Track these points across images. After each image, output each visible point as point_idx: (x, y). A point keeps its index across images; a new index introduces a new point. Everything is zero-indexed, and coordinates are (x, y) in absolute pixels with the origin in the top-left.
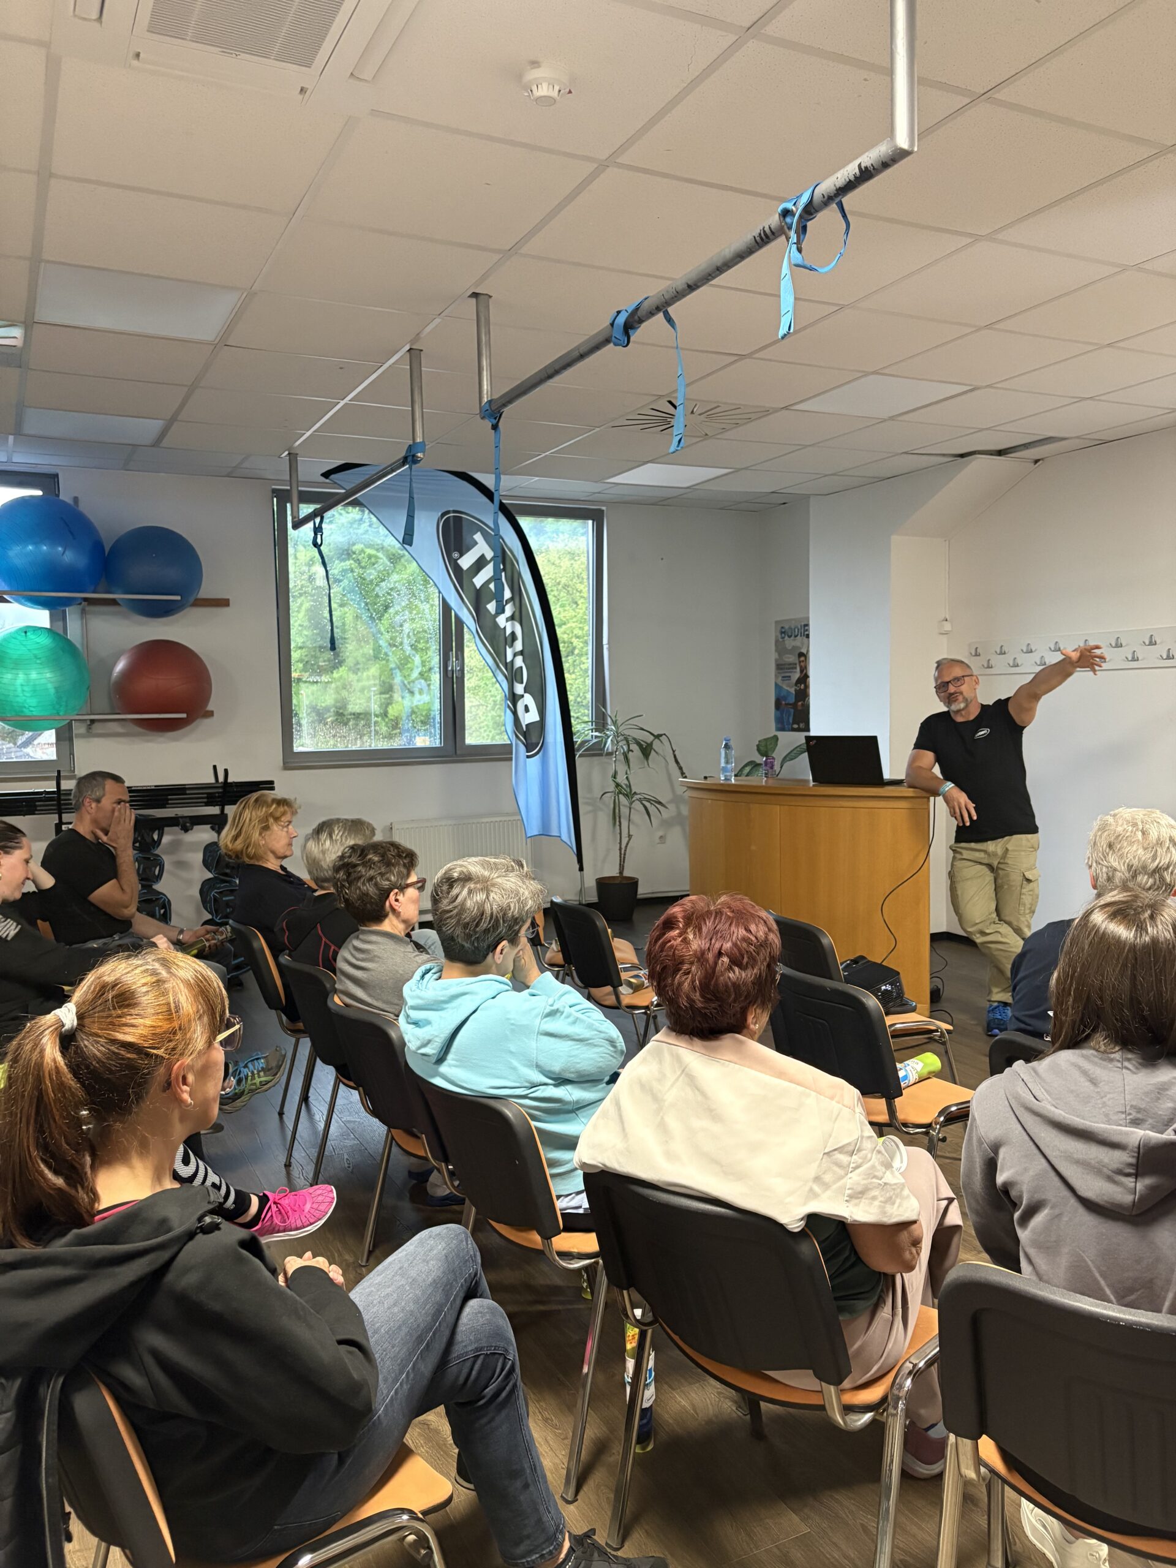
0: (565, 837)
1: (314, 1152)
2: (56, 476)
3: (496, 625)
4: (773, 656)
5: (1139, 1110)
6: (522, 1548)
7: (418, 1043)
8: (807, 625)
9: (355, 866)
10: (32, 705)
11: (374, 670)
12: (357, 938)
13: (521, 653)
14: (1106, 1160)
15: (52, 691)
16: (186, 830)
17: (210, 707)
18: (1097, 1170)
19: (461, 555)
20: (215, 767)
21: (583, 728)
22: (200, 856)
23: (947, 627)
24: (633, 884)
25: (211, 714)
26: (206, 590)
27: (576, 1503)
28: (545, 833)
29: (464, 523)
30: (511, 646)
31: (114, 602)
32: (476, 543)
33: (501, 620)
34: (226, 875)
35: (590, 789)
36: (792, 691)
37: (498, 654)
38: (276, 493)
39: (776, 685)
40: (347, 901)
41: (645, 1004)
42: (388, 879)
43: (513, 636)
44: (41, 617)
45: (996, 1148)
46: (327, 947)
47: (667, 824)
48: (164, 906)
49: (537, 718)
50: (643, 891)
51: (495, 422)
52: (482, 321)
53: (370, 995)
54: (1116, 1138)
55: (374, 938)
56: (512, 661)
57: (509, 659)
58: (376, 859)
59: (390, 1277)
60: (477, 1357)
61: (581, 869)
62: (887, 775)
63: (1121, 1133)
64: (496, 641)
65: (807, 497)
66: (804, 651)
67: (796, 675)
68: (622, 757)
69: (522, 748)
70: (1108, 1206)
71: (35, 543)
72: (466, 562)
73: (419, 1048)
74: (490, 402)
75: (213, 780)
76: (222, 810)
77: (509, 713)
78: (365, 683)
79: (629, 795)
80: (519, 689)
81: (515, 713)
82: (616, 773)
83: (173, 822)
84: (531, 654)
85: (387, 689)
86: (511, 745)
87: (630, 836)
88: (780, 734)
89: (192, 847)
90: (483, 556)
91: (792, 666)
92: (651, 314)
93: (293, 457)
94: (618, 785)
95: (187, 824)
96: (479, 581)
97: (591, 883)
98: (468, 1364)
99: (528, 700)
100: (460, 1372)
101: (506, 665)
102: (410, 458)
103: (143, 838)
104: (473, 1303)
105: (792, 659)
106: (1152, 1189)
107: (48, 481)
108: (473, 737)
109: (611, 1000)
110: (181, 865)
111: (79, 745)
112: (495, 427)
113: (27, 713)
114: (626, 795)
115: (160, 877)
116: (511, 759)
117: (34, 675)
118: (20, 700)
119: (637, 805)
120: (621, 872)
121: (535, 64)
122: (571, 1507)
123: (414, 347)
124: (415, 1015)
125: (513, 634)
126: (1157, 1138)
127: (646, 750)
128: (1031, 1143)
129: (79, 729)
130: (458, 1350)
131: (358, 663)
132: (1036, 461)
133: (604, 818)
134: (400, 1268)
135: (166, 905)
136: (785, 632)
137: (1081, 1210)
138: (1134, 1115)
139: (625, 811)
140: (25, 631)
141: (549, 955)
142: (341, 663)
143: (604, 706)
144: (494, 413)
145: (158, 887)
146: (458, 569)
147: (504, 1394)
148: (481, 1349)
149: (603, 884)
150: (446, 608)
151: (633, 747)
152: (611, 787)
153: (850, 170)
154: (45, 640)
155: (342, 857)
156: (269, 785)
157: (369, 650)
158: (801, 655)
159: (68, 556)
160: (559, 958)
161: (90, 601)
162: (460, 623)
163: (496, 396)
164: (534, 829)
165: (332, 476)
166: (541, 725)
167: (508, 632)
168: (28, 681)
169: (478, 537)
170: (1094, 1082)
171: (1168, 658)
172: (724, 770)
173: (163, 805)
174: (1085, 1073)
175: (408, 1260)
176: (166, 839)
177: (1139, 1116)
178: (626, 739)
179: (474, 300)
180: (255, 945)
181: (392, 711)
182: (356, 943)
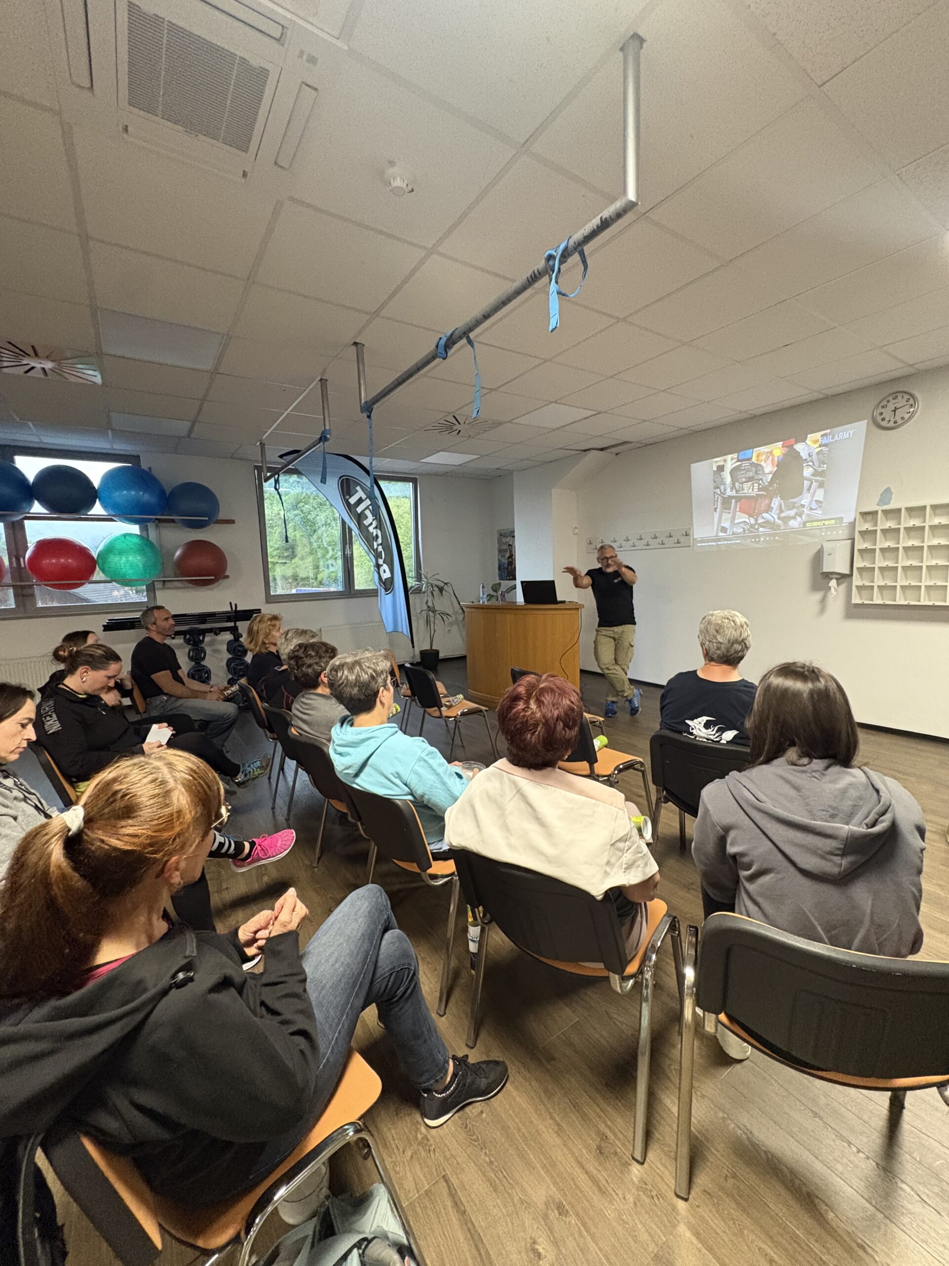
0: (405, 632)
1: (287, 799)
2: (138, 456)
3: (368, 531)
4: (497, 546)
5: (834, 808)
6: (424, 1078)
7: (343, 767)
8: (514, 532)
9: (301, 658)
10: (130, 573)
11: (310, 559)
12: (303, 697)
13: (381, 544)
14: (820, 845)
15: (141, 566)
16: (216, 634)
17: (227, 573)
18: (814, 852)
19: (350, 497)
20: (231, 603)
21: (411, 582)
22: (225, 647)
23: (577, 531)
24: (437, 652)
25: (228, 577)
26: (222, 516)
27: (445, 1016)
28: (395, 631)
29: (351, 481)
30: (376, 541)
31: (173, 521)
32: (357, 491)
33: (371, 529)
34: (239, 656)
35: (415, 610)
36: (506, 561)
37: (370, 546)
38: (256, 467)
39: (499, 560)
40: (296, 677)
41: (454, 715)
42: (320, 666)
43: (377, 536)
44: (135, 529)
45: (727, 829)
46: (288, 698)
47: (451, 624)
48: (207, 672)
49: (390, 576)
50: (442, 655)
51: (369, 414)
52: (360, 359)
53: (312, 729)
54: (829, 832)
55: (313, 697)
56: (377, 549)
57: (375, 547)
58: (313, 654)
59: (332, 937)
60: (391, 974)
61: (413, 647)
62: (559, 599)
63: (833, 828)
64: (369, 539)
65: (511, 472)
66: (511, 543)
67: (508, 555)
68: (430, 594)
69: (383, 590)
70: (821, 874)
71: (128, 490)
72: (353, 500)
73: (344, 770)
74: (366, 402)
75: (229, 609)
76: (235, 624)
77: (376, 574)
78: (306, 565)
79: (434, 611)
80: (381, 561)
81: (379, 573)
82: (427, 601)
83: (210, 630)
84: (386, 546)
85: (317, 567)
86: (377, 589)
87: (435, 631)
88: (502, 582)
89: (221, 642)
90: (361, 498)
91: (506, 551)
92: (461, 338)
93: (262, 445)
94: (428, 607)
95: (217, 631)
96: (359, 509)
97: (417, 652)
98: (386, 980)
99: (385, 567)
100: (381, 986)
101: (374, 550)
102: (323, 438)
103: (194, 638)
104: (388, 935)
105: (505, 547)
106: (852, 863)
107: (134, 459)
108: (358, 586)
109: (437, 714)
110: (217, 651)
111: (159, 594)
112: (369, 417)
113: (128, 577)
114: (432, 612)
115: (204, 658)
116: (377, 596)
117: (131, 558)
118: (124, 571)
119: (438, 616)
120: (431, 647)
121: (392, 163)
122: (443, 1019)
123: (323, 378)
124: (340, 749)
125: (377, 535)
126: (859, 832)
127: (441, 590)
128: (758, 831)
129: (158, 585)
130: (380, 972)
131: (303, 556)
132: (617, 454)
133: (422, 622)
134: (339, 929)
135: (208, 672)
136: (502, 535)
137: (798, 875)
138: (832, 811)
139: (432, 619)
140: (125, 535)
141: (402, 691)
142: (295, 556)
143: (421, 569)
144: (368, 408)
145: (203, 663)
146: (348, 504)
147: (409, 991)
148: (394, 968)
149: (423, 653)
150: (344, 523)
151: (435, 589)
152: (425, 607)
153: (596, 222)
154: (136, 540)
155: (293, 651)
156: (259, 611)
157: (307, 550)
158: (510, 545)
159: (146, 497)
160: (409, 692)
161: (160, 520)
162: (350, 530)
163: (368, 400)
164: (390, 628)
165: (284, 457)
166: (391, 580)
167: (374, 534)
168: (128, 561)
169: (358, 488)
170: (797, 789)
171: (678, 543)
172: (482, 598)
173: (204, 622)
174: (788, 782)
175: (344, 920)
176: (206, 639)
177: (835, 813)
178: (432, 586)
179: (354, 348)
180: (250, 694)
181: (320, 577)
182: (304, 700)
